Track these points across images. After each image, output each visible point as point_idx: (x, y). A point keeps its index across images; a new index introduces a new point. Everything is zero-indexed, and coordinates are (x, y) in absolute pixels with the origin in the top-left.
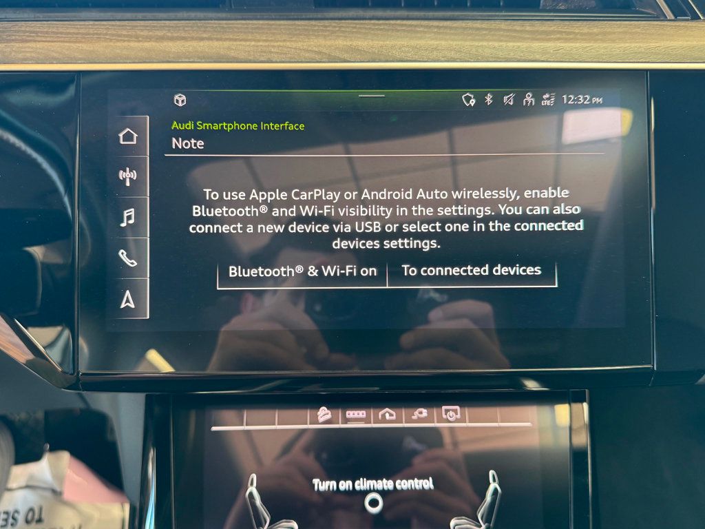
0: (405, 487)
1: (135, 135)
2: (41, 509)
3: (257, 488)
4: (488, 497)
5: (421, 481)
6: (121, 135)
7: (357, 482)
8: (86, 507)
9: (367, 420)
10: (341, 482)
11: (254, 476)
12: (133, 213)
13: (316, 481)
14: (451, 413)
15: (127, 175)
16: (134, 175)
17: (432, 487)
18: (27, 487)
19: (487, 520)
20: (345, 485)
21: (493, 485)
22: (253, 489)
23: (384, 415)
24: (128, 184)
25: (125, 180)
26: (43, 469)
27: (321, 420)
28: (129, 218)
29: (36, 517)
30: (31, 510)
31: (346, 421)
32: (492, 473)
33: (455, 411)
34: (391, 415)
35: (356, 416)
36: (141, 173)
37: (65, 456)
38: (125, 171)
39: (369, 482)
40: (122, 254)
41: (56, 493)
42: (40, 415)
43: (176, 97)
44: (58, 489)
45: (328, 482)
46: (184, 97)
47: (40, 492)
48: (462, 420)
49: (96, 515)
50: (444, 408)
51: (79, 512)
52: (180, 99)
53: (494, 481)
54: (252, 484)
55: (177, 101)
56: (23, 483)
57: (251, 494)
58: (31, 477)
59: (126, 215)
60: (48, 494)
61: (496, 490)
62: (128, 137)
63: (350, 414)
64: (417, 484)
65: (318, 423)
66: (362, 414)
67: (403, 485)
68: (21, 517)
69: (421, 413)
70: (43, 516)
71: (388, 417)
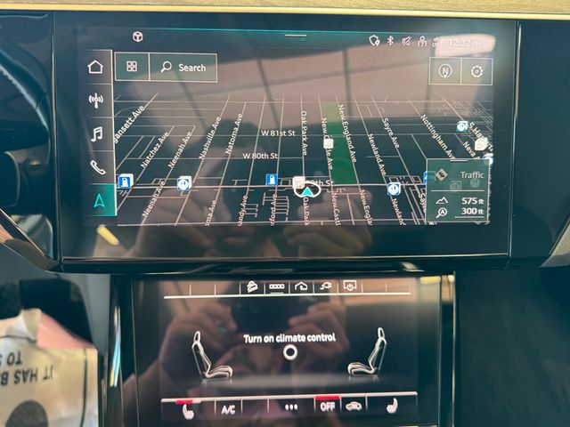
0: (314, 340)
1: (102, 67)
2: (19, 354)
3: (201, 342)
4: (377, 348)
5: (326, 336)
6: (89, 66)
7: (278, 337)
8: (55, 352)
9: (285, 291)
10: (266, 337)
11: (198, 333)
12: (101, 131)
13: (246, 336)
14: (350, 285)
15: (96, 100)
16: (101, 100)
17: (334, 340)
18: (7, 336)
19: (376, 365)
20: (268, 339)
21: (381, 339)
22: (198, 343)
23: (298, 287)
24: (96, 106)
25: (93, 103)
26: (20, 323)
27: (249, 291)
28: (98, 134)
29: (16, 360)
30: (12, 354)
31: (269, 291)
32: (380, 329)
33: (353, 284)
34: (304, 287)
35: (277, 288)
36: (106, 97)
37: (38, 313)
38: (94, 96)
39: (287, 337)
40: (94, 164)
41: (32, 342)
42: (16, 282)
43: (135, 34)
44: (33, 338)
45: (255, 337)
46: (141, 34)
47: (18, 340)
48: (358, 290)
49: (64, 358)
50: (345, 281)
51: (50, 356)
52: (138, 36)
53: (382, 335)
54: (197, 339)
55: (136, 38)
56: (4, 334)
57: (196, 346)
58: (10, 329)
59: (95, 132)
60: (25, 342)
61: (383, 342)
62: (96, 68)
63: (272, 286)
64: (324, 337)
65: (247, 293)
66: (281, 286)
67: (313, 338)
68: (4, 360)
69: (327, 285)
70: (22, 359)
71: (301, 288)
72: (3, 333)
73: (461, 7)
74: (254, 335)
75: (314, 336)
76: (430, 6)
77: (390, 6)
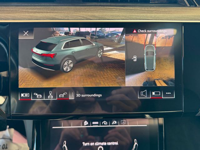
0: (110, 144)
2: (7, 145)
3: (66, 145)
4: (134, 147)
7: (96, 143)
9: (99, 125)
11: (65, 142)
13: (83, 143)
14: (123, 122)
17: (118, 144)
18: (3, 138)
20: (92, 144)
21: (136, 144)
23: (104, 123)
27: (85, 125)
29: (5, 147)
30: (4, 145)
31: (92, 125)
32: (135, 140)
33: (125, 122)
34: (106, 123)
39: (99, 143)
41: (11, 140)
45: (87, 143)
47: (6, 140)
48: (127, 124)
50: (121, 121)
53: (136, 142)
54: (64, 144)
57: (64, 147)
58: (4, 135)
60: (9, 141)
61: (136, 145)
63: (94, 123)
64: (113, 143)
65: (84, 126)
66: (97, 123)
67: (109, 144)
68: (1, 147)
69: (114, 122)
70: (7, 147)
71: (105, 124)
72: (1, 137)
73: (161, 18)
74: (86, 143)
75: (110, 143)
76: (149, 18)
77: (134, 19)
